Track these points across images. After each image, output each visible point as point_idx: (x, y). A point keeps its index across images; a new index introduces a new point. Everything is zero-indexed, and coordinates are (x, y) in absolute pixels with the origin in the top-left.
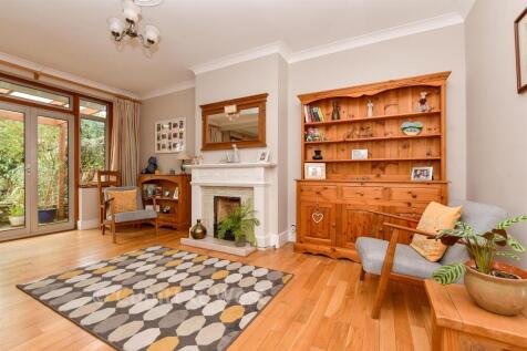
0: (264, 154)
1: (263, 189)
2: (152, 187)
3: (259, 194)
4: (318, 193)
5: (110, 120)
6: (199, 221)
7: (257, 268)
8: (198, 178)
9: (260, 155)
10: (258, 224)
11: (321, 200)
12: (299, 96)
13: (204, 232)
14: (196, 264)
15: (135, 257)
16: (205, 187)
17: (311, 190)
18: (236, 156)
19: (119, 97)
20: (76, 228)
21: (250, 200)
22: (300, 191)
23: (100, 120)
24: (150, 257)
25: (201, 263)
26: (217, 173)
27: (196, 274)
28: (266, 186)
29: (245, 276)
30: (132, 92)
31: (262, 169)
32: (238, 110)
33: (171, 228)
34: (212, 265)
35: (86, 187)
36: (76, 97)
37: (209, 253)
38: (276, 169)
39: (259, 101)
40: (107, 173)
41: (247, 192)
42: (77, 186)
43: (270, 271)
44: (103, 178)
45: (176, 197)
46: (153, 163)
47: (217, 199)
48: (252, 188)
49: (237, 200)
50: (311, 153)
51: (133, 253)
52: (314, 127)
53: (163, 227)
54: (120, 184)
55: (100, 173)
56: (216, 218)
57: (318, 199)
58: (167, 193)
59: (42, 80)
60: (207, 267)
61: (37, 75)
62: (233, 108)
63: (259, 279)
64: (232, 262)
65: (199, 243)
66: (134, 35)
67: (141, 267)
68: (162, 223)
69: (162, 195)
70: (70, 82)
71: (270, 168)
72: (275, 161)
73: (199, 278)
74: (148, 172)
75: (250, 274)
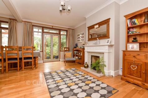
0: (108, 41)
1: (107, 54)
2: (76, 51)
3: (106, 56)
4: (134, 57)
5: (67, 35)
6: (86, 63)
7: (102, 83)
8: (87, 49)
9: (107, 41)
10: (105, 66)
11: (136, 60)
12: (125, 16)
13: (88, 66)
14: (82, 76)
15: (68, 71)
16: (89, 52)
17: (130, 55)
18: (98, 42)
19: (69, 29)
20: (60, 61)
21: (103, 57)
22: (124, 55)
23: (65, 35)
24: (71, 71)
25: (84, 76)
26: (92, 48)
27: (81, 80)
28: (109, 53)
29: (97, 85)
30: (71, 27)
31: (108, 46)
32: (99, 27)
33: (80, 63)
34: (87, 78)
35: (62, 51)
36: (60, 30)
37: (88, 73)
38: (114, 46)
39: (107, 22)
40: (66, 48)
41: (102, 54)
42: (60, 51)
43: (108, 86)
44: (65, 49)
45: (81, 55)
46: (77, 45)
47: (92, 56)
48: (103, 53)
49: (98, 57)
50: (131, 39)
51: (68, 69)
52: (133, 28)
53: (78, 63)
54: (69, 51)
55: (65, 48)
56: (92, 62)
57: (134, 59)
58: (79, 54)
59: (54, 27)
60: (85, 78)
61: (52, 26)
62: (97, 26)
63: (102, 88)
64: (94, 78)
65: (86, 69)
66: (64, 9)
67: (68, 74)
68: (78, 62)
69: (78, 54)
70: (57, 27)
71: (111, 46)
72: (113, 43)
73: (81, 81)
74: (75, 48)
75: (99, 85)
